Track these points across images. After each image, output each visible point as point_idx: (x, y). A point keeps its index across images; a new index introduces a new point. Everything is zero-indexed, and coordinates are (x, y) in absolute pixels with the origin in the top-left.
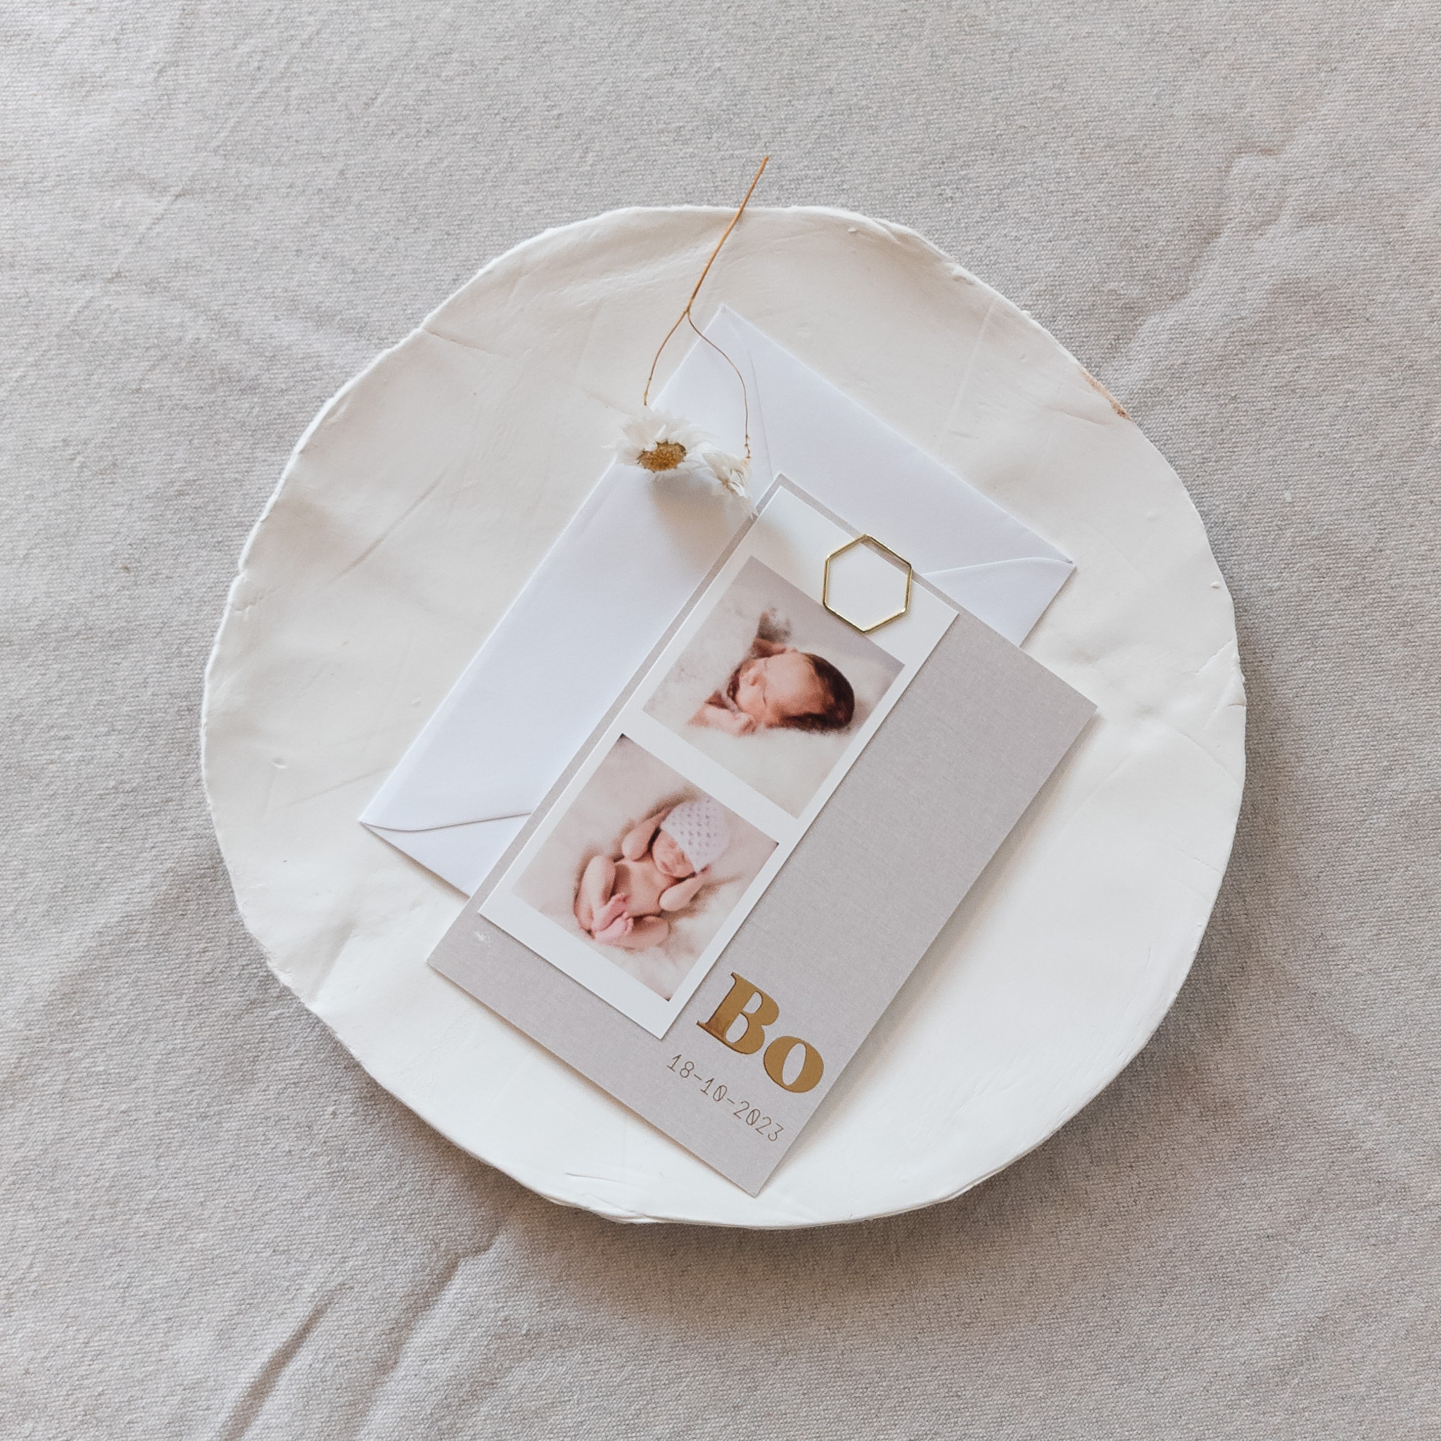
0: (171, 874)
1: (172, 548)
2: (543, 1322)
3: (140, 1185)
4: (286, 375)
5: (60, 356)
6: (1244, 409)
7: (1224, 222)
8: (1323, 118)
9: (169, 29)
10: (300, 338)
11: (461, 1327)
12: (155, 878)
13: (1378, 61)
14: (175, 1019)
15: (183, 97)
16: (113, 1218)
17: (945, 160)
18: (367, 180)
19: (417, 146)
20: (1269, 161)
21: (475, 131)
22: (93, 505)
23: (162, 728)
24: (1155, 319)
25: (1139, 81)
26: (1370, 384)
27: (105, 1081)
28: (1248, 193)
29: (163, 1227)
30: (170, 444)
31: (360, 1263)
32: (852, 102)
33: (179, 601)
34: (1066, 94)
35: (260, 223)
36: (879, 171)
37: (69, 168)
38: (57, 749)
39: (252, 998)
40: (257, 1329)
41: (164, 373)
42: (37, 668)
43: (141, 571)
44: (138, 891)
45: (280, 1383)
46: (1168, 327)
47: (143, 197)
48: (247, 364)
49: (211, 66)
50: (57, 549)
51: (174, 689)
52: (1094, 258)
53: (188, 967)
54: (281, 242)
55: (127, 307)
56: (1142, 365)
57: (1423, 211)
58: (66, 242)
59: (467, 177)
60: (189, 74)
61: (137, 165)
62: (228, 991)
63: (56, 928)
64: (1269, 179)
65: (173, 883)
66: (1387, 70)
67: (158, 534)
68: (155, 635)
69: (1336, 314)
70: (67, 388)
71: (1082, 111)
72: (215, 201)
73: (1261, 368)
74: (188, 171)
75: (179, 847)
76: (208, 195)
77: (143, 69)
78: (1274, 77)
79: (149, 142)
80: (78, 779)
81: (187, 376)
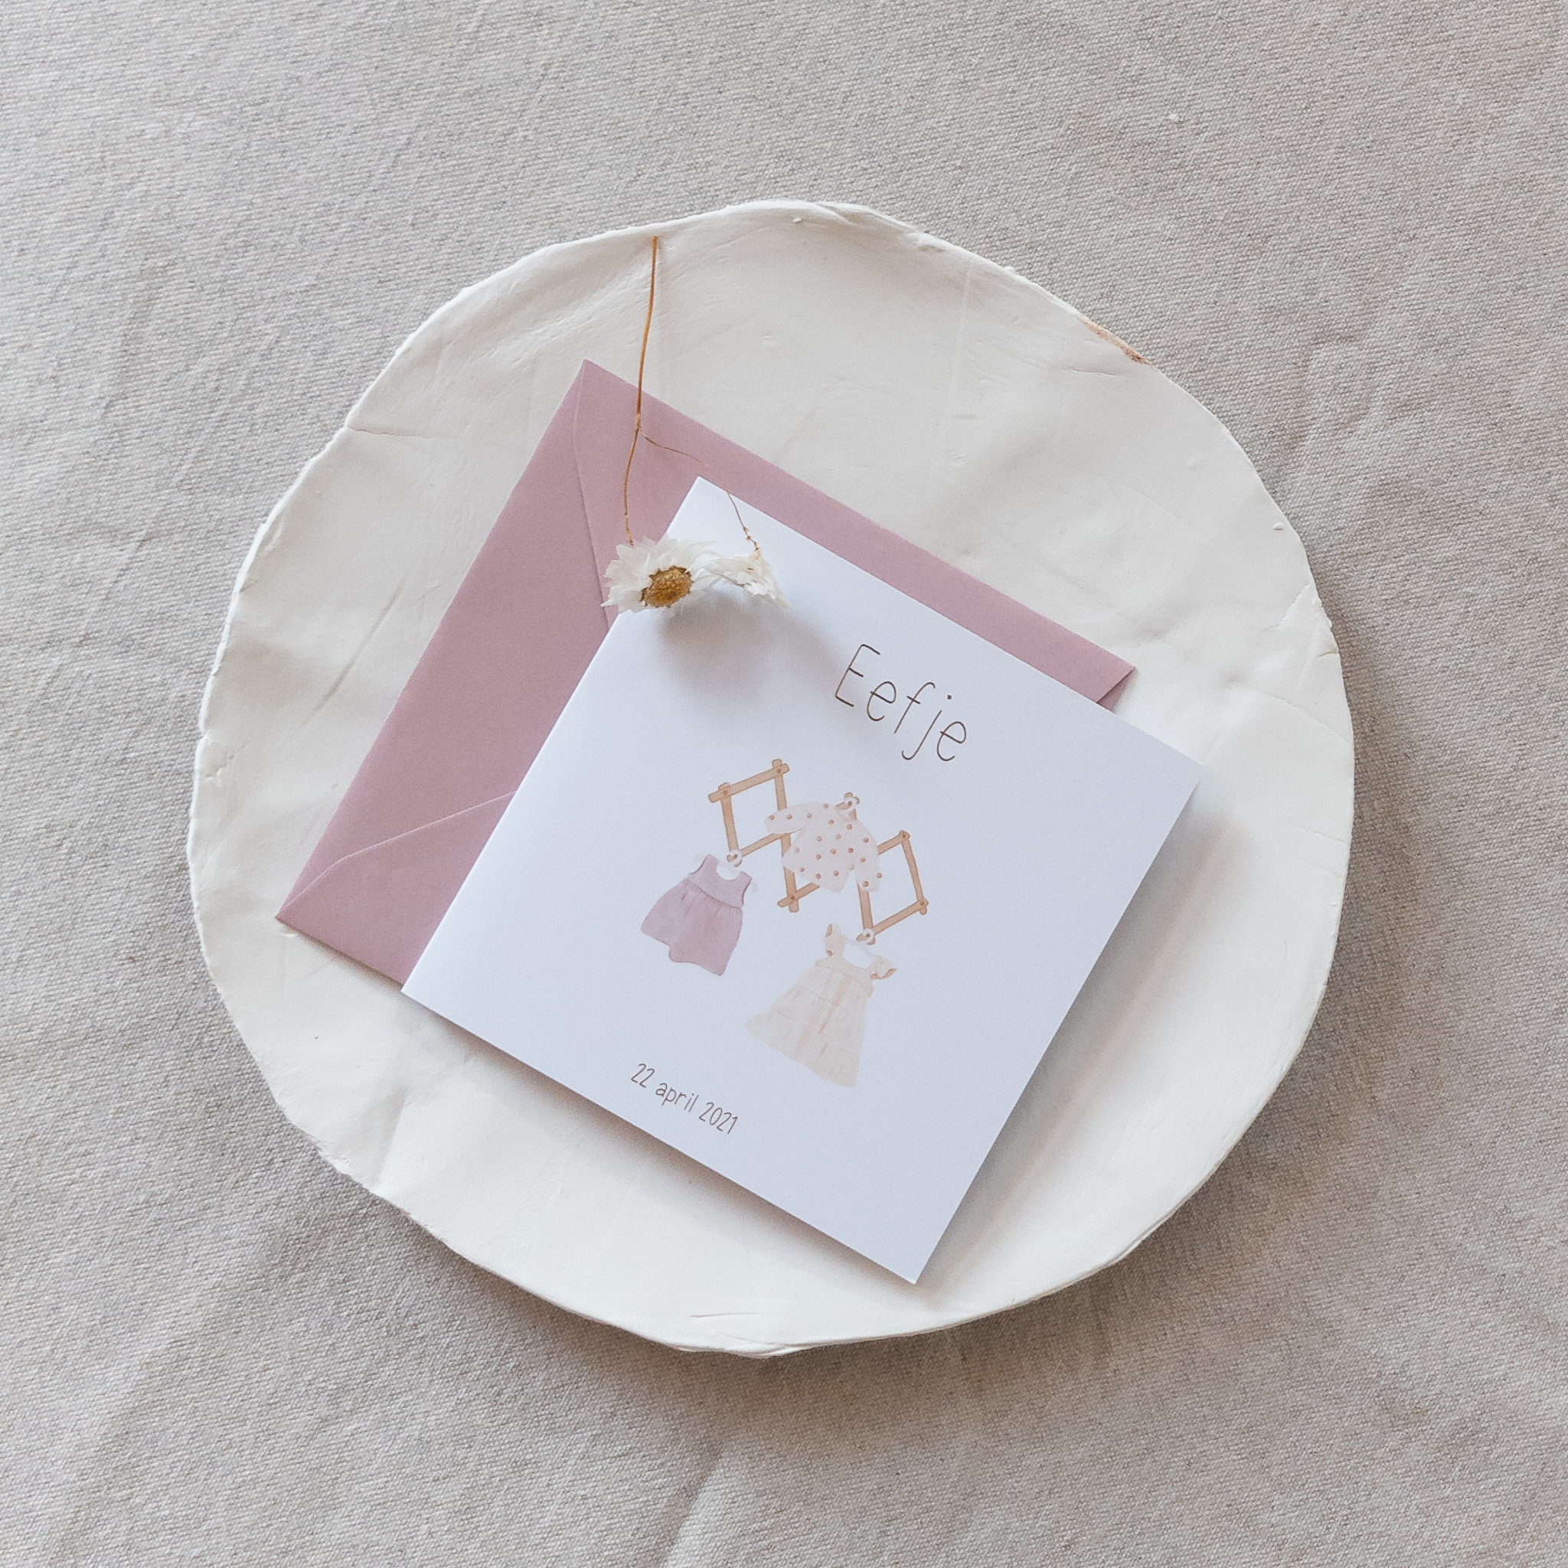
0: (219, 1289)
1: (178, 929)
5: (31, 735)
6: (1353, 629)
7: (1308, 423)
8: (1407, 293)
9: (111, 359)
12: (200, 1296)
13: (1461, 222)
14: (241, 1448)
15: (136, 431)
20: (1352, 349)
22: (87, 893)
23: (191, 1129)
25: (1196, 278)
26: (1491, 584)
27: (172, 1526)
28: (1331, 388)
30: (165, 814)
33: (193, 987)
34: (1116, 302)
37: (18, 527)
38: (77, 1167)
41: (149, 738)
42: (45, 1080)
43: (148, 959)
44: (184, 1312)
47: (104, 548)
49: (163, 393)
50: (52, 946)
51: (198, 1085)
53: (249, 1389)
55: (100, 672)
57: (1529, 384)
58: (25, 608)
60: (139, 406)
61: (92, 513)
62: (295, 1410)
63: (99, 1364)
64: (1354, 368)
65: (221, 1299)
66: (1473, 231)
67: (163, 915)
68: (171, 1028)
69: (1445, 511)
70: (44, 769)
71: (1136, 319)
72: (185, 542)
73: (1367, 581)
74: (151, 512)
75: (224, 1258)
76: (177, 535)
77: (87, 407)
78: (1346, 255)
79: (103, 486)
80: (104, 1196)
81: (175, 738)
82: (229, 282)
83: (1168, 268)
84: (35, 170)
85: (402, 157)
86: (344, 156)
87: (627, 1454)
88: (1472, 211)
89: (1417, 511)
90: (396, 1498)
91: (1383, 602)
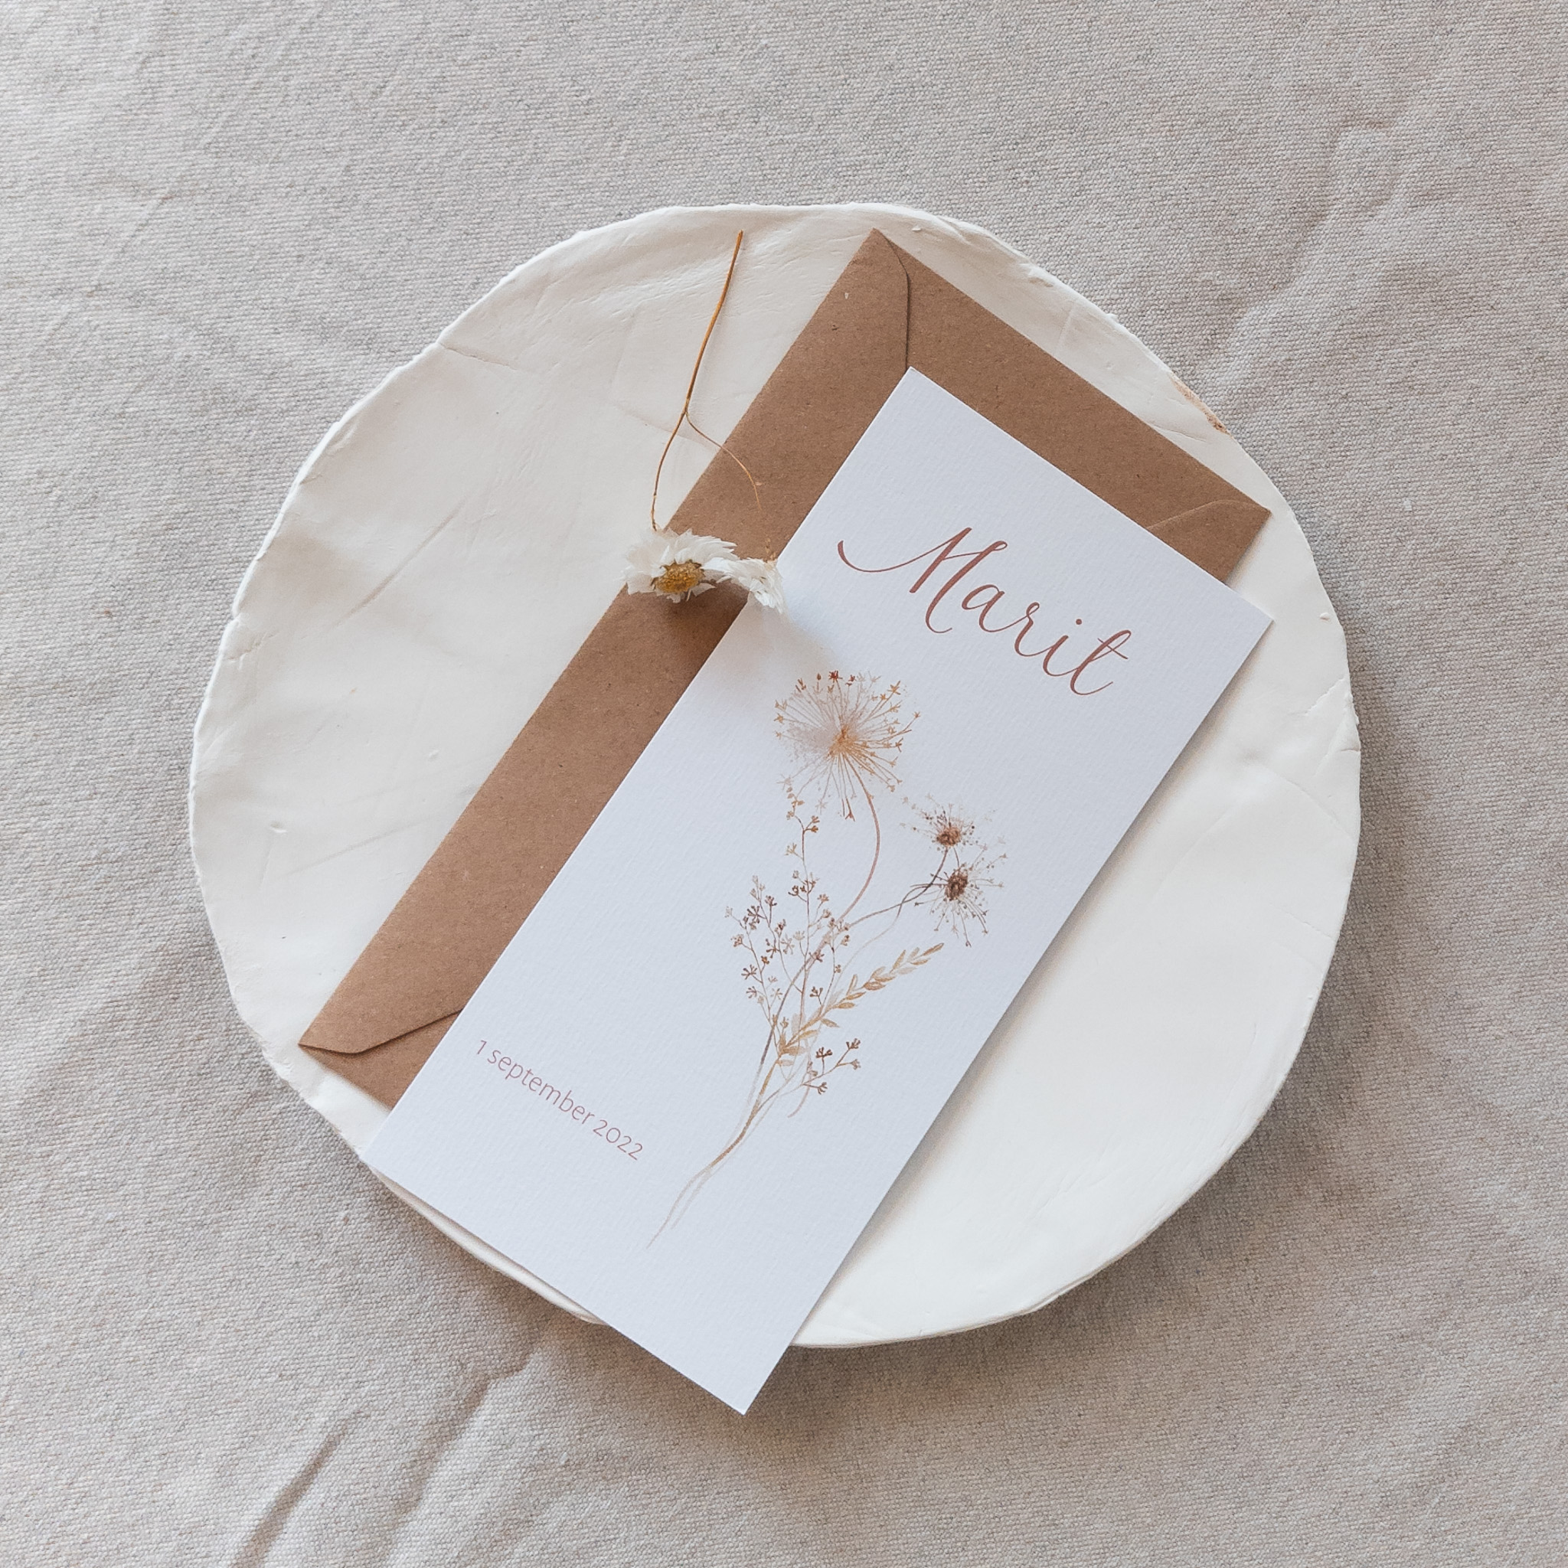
0: (161, 953)
1: (159, 588)
2: (584, 1450)
3: (130, 1303)
4: (286, 394)
5: (33, 379)
6: (1356, 409)
7: (1330, 203)
8: (1438, 85)
9: (152, 15)
10: (302, 353)
11: (491, 1458)
12: (142, 958)
13: (1499, 21)
14: (167, 1116)
15: (170, 90)
16: (99, 1341)
17: (1019, 141)
18: (375, 176)
19: (430, 138)
20: (1380, 135)
21: (495, 120)
22: (71, 543)
23: (151, 790)
24: (1254, 312)
25: (1233, 50)
26: (1496, 378)
27: (89, 1187)
28: (1356, 171)
29: (155, 1351)
30: (157, 473)
31: (377, 1388)
32: (914, 79)
33: (168, 647)
34: (1152, 66)
35: (256, 227)
36: (946, 154)
37: (42, 171)
38: (32, 816)
39: (253, 1090)
40: (262, 1464)
41: (150, 395)
42: (10, 725)
43: (125, 615)
44: (124, 972)
45: (289, 1524)
46: (1270, 320)
47: (126, 201)
48: (243, 383)
49: (200, 55)
50: (31, 592)
51: (164, 745)
52: (1186, 246)
53: (181, 1056)
54: (280, 247)
55: (108, 323)
56: (1242, 362)
57: (1551, 186)
58: (40, 252)
59: (487, 170)
60: (175, 65)
61: (117, 166)
62: (226, 1083)
63: (32, 1016)
64: (1380, 153)
65: (163, 963)
66: (1510, 31)
67: (144, 573)
68: (141, 686)
69: (1457, 301)
70: (42, 414)
71: (1169, 84)
72: (206, 204)
73: (1375, 363)
74: (175, 171)
75: (169, 922)
76: (199, 197)
77: (124, 61)
78: (1383, 42)
79: (131, 140)
80: (56, 848)
81: (176, 397)
83: (1206, 37)
88: (1510, 11)
89: (1430, 299)
90: (318, 1181)
91: (1388, 386)
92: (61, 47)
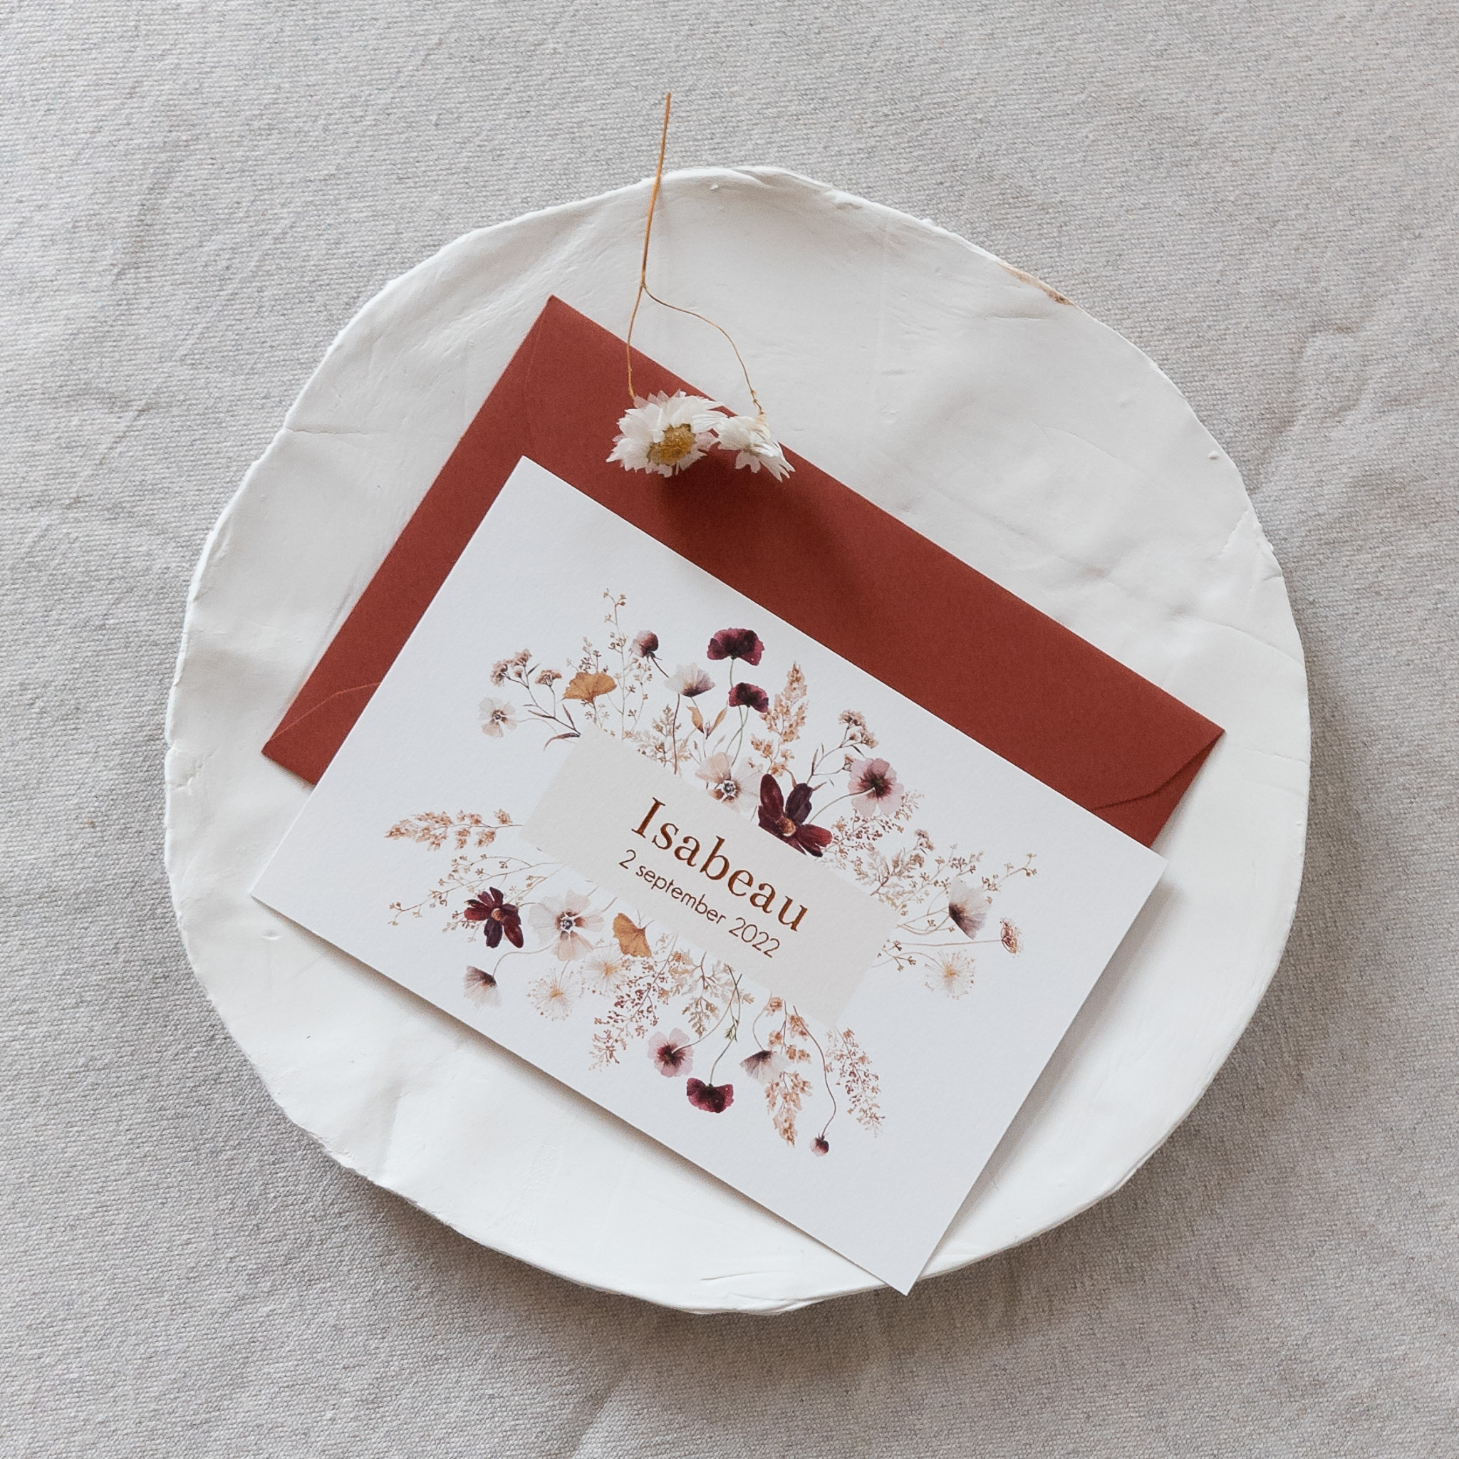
7: (1298, 409)
8: (1406, 290)
9: (126, 227)
12: (131, 1163)
14: (156, 1319)
15: (145, 302)
20: (1347, 340)
22: (54, 754)
23: (136, 998)
25: (1201, 255)
27: (80, 1389)
28: (1324, 376)
34: (1121, 272)
35: (233, 438)
37: (19, 384)
41: (131, 607)
43: (108, 826)
44: (113, 1178)
47: (103, 413)
49: (175, 267)
50: (15, 803)
51: (147, 954)
53: (170, 1261)
55: (87, 536)
58: (18, 465)
60: (150, 277)
61: (93, 378)
62: (214, 1286)
64: (1347, 358)
65: (151, 1168)
67: (127, 784)
68: (125, 896)
69: (1424, 507)
70: (24, 626)
71: (1139, 290)
72: (182, 416)
73: (1342, 569)
74: (152, 383)
75: (157, 1128)
76: (175, 409)
77: (99, 272)
78: (1351, 247)
80: (44, 1056)
82: (250, 163)
84: (69, 32)
85: (432, 57)
86: (375, 50)
87: (538, 1358)
89: (1397, 505)
90: (305, 1381)
92: (35, 259)
